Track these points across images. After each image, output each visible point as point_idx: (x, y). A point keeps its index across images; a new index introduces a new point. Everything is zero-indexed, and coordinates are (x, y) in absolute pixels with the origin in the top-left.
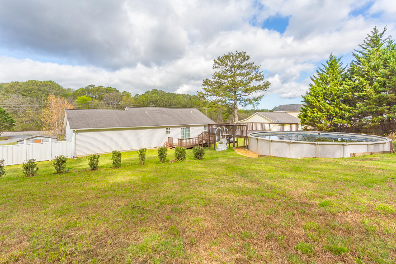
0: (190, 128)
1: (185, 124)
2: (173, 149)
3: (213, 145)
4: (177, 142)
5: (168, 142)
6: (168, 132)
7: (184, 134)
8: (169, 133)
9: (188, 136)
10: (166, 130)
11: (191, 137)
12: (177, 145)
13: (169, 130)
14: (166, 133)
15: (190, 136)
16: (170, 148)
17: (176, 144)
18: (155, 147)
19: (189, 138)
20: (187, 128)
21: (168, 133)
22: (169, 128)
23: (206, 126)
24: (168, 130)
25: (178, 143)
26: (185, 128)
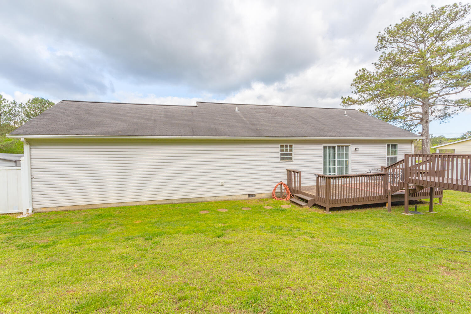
0: (347, 147)
1: (334, 135)
2: (301, 206)
3: (428, 200)
4: (315, 184)
5: (286, 183)
6: (286, 157)
7: (332, 164)
8: (291, 159)
9: (342, 168)
10: (282, 150)
11: (350, 173)
12: (314, 193)
13: (291, 150)
14: (282, 159)
15: (347, 168)
16: (293, 202)
17: (309, 188)
18: (250, 195)
19: (344, 174)
20: (339, 147)
21: (286, 159)
22: (291, 146)
23: (392, 145)
24: (286, 150)
25: (318, 187)
26: (334, 148)
